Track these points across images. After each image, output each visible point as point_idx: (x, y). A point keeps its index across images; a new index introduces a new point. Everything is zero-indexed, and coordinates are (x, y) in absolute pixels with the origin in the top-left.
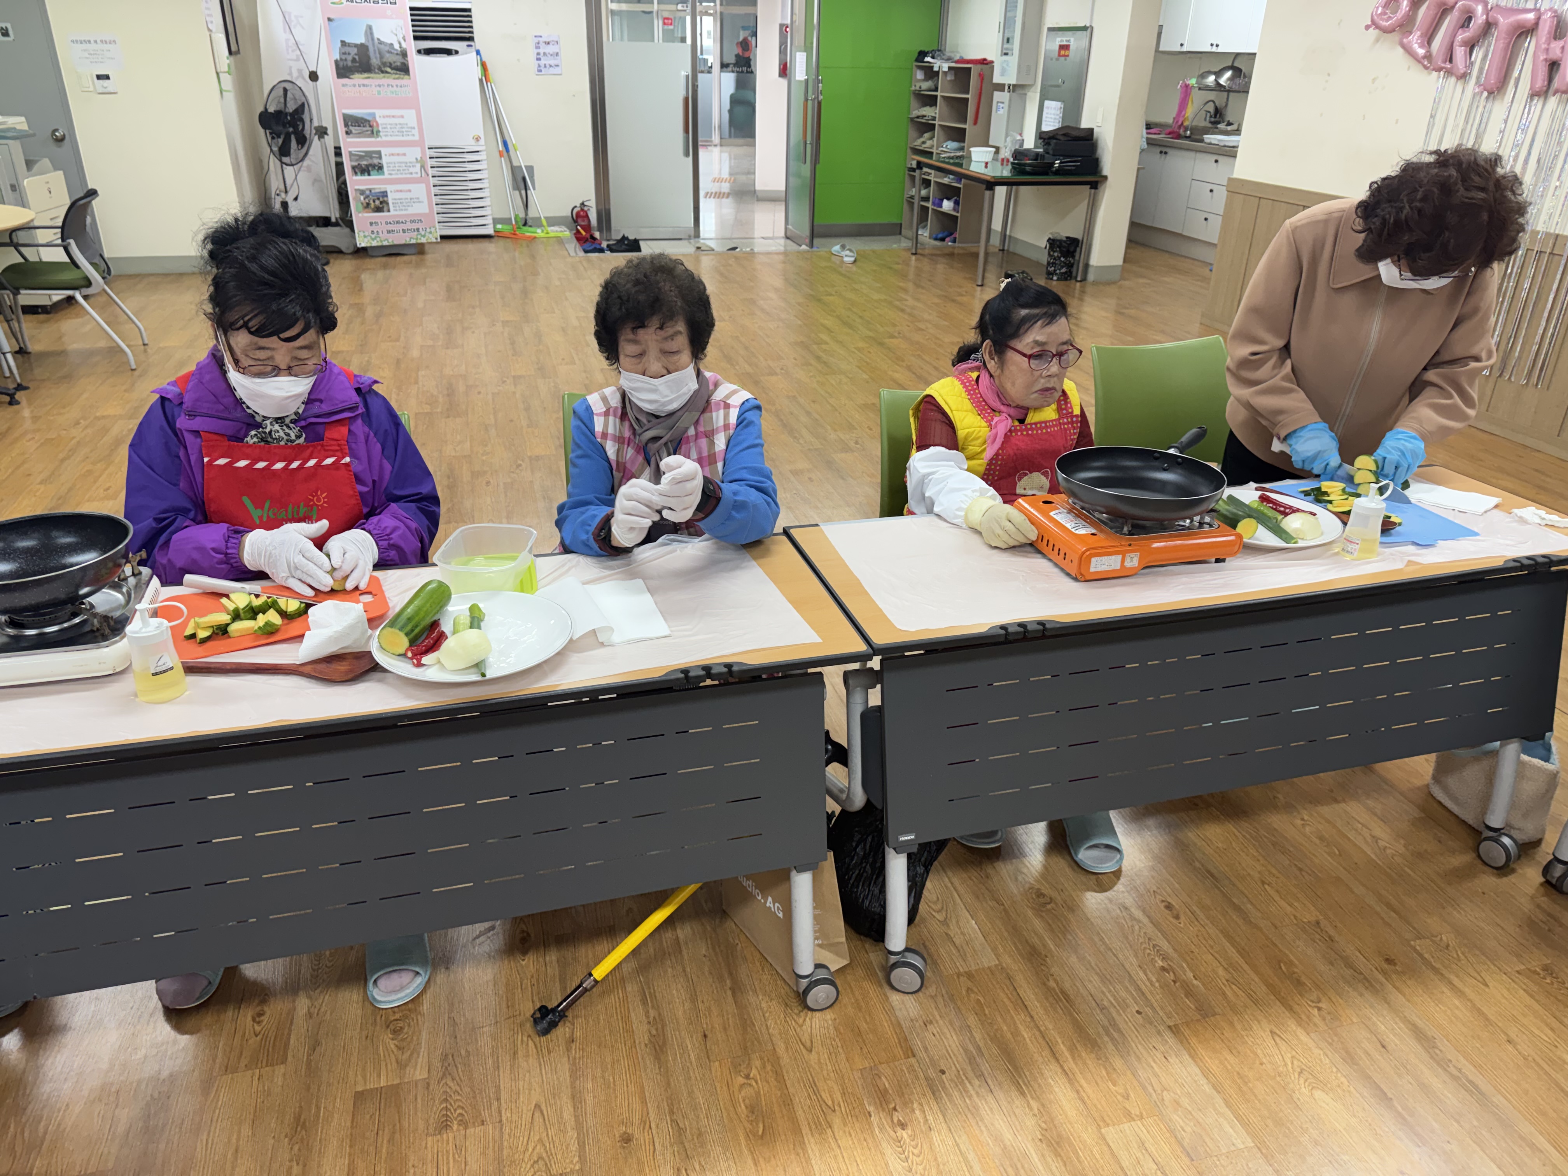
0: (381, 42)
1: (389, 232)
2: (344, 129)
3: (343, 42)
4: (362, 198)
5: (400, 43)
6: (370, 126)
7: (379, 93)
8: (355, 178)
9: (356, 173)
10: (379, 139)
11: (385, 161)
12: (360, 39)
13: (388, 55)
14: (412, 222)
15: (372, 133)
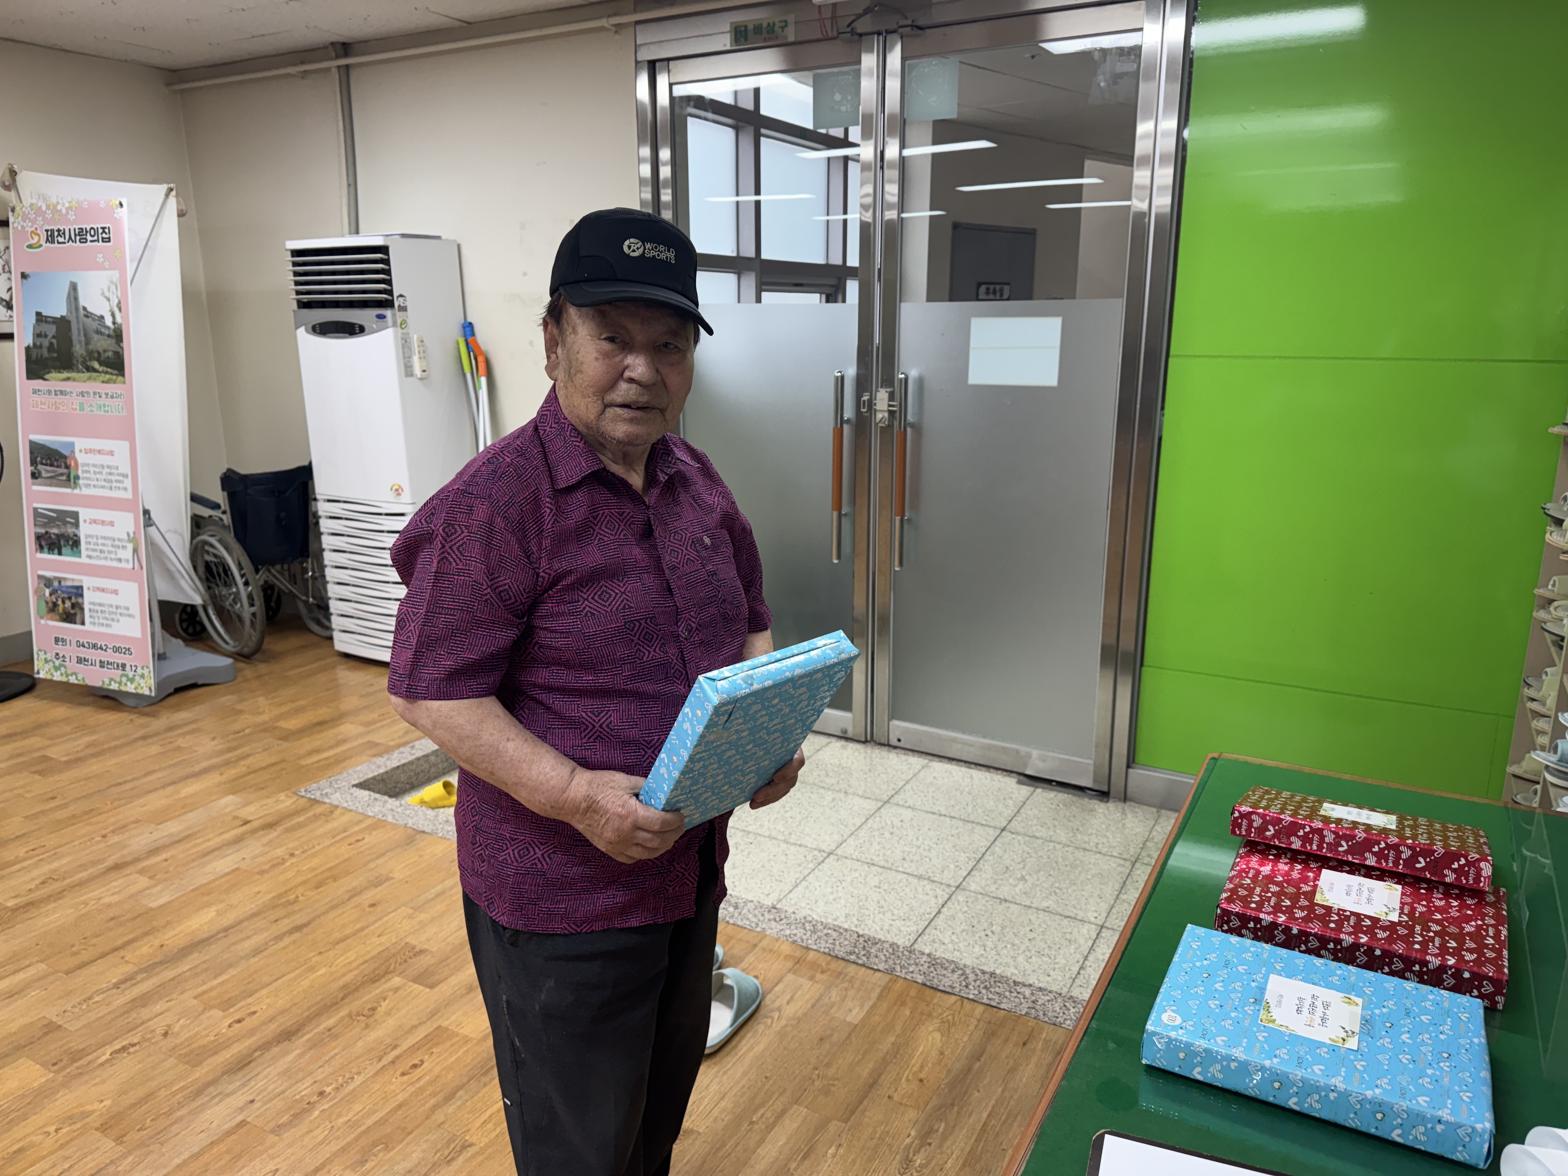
0: (88, 315)
1: (80, 661)
2: (30, 469)
3: (38, 314)
4: (47, 592)
5: (113, 315)
6: (67, 467)
7: (82, 409)
8: (40, 555)
9: (41, 548)
10: (77, 491)
11: (84, 531)
12: (58, 309)
13: (96, 337)
14: (116, 650)
15: (69, 479)
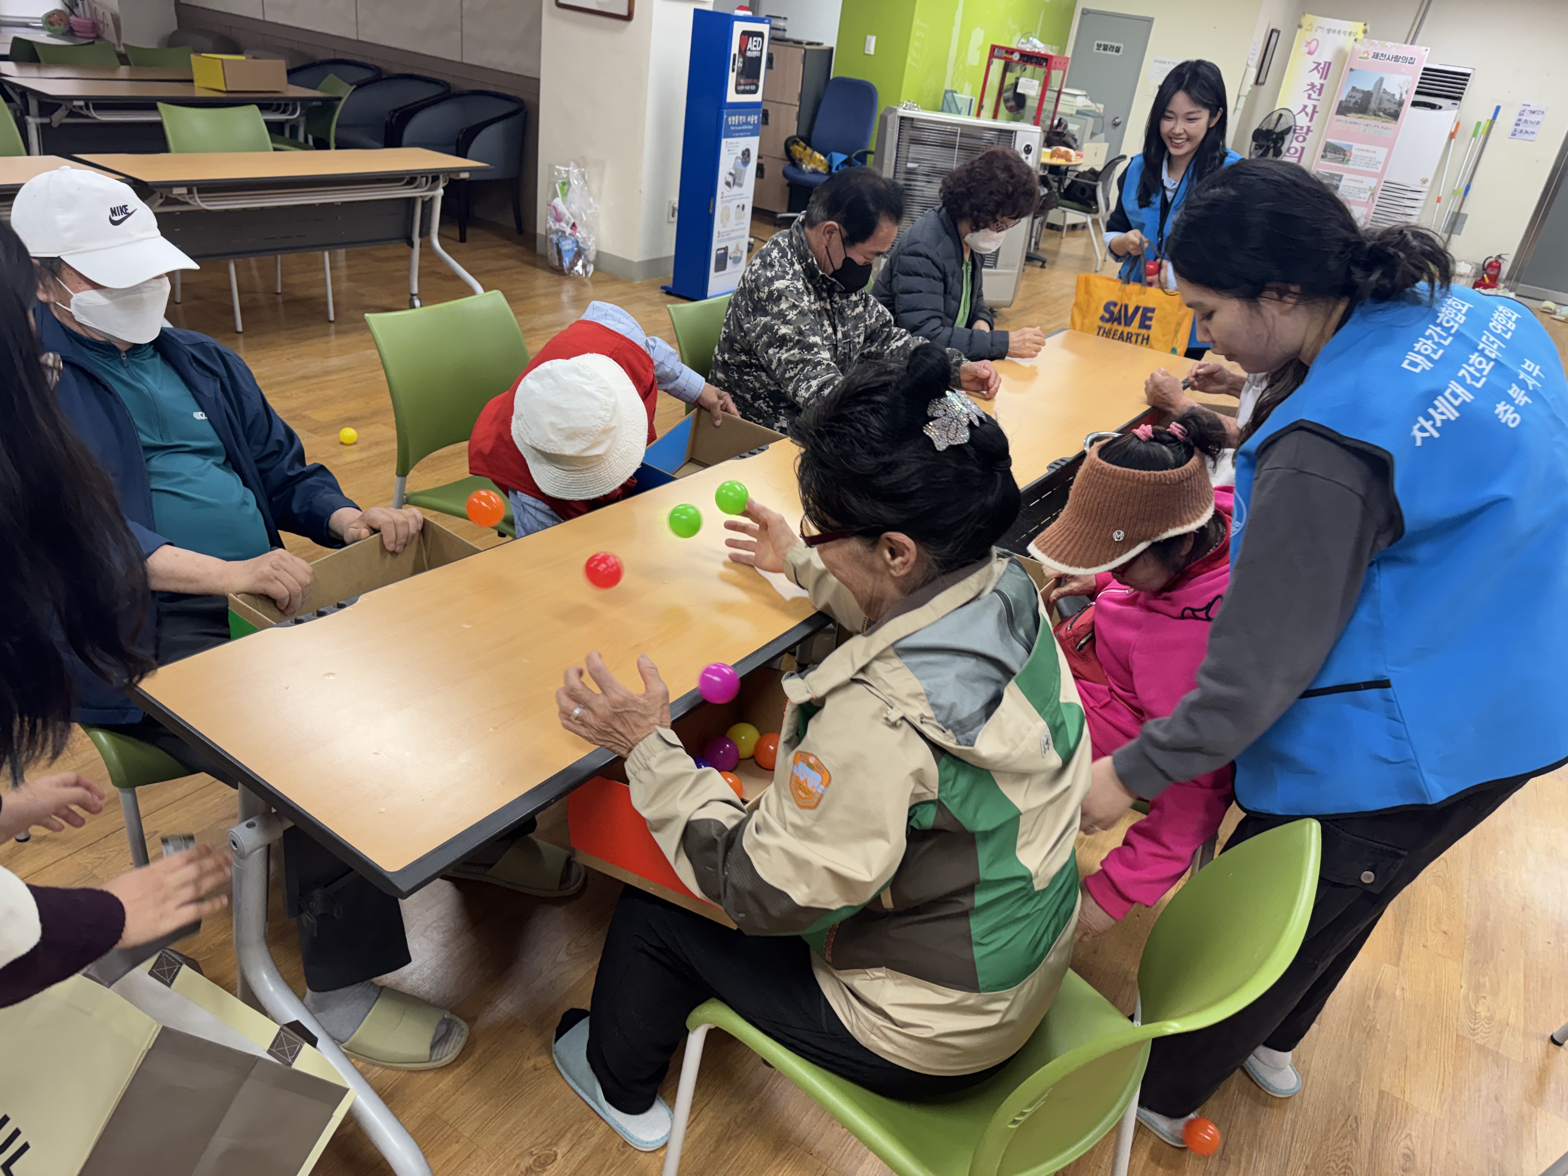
0: (1385, 92)
2: (1323, 153)
3: (1354, 88)
5: (1401, 95)
6: (1345, 155)
7: (1364, 131)
10: (1346, 166)
12: (1369, 87)
13: (1386, 102)
15: (1343, 160)
